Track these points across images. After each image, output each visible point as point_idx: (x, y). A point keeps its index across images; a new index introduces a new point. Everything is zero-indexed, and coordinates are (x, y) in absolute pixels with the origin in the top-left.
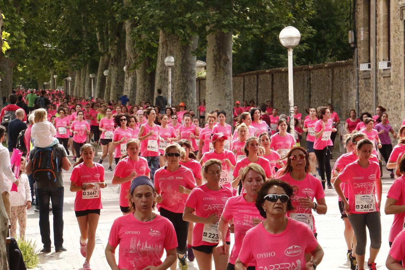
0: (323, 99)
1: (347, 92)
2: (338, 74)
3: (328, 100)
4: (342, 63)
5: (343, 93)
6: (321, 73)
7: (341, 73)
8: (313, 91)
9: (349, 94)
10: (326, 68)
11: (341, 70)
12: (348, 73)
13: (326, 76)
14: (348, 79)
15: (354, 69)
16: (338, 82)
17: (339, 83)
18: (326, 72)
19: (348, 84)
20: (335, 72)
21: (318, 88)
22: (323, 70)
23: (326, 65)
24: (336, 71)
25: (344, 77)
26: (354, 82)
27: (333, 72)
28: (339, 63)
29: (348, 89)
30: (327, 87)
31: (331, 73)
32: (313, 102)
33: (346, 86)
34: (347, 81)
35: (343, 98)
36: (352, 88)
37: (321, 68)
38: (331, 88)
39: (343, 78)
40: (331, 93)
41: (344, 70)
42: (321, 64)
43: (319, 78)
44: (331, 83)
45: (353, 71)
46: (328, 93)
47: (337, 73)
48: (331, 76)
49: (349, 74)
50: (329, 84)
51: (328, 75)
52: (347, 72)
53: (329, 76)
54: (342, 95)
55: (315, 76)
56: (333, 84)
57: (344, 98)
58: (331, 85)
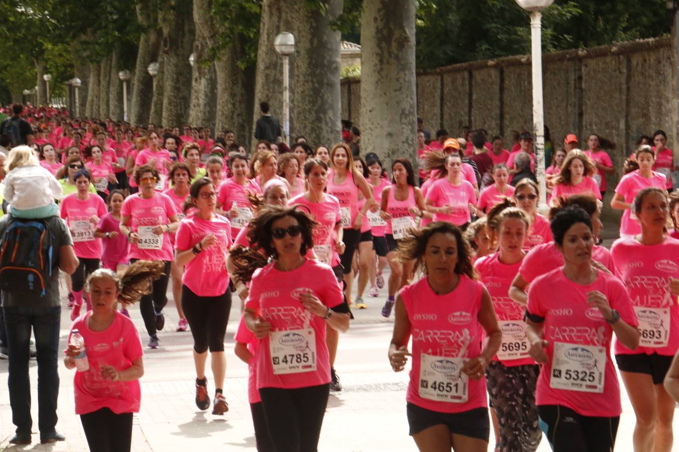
0: (608, 119)
1: (660, 105)
2: (640, 66)
3: (618, 122)
4: (648, 43)
5: (650, 108)
6: (603, 66)
7: (647, 65)
8: (586, 104)
9: (663, 109)
10: (613, 54)
11: (647, 58)
12: (662, 65)
13: (615, 71)
14: (660, 77)
15: (673, 57)
16: (639, 83)
17: (641, 86)
18: (613, 63)
19: (662, 87)
20: (634, 63)
21: (598, 98)
22: (608, 59)
23: (614, 49)
24: (636, 60)
25: (652, 72)
26: (674, 83)
27: (629, 61)
28: (642, 44)
29: (660, 98)
30: (617, 95)
31: (624, 64)
32: (588, 127)
33: (658, 91)
34: (658, 81)
35: (650, 117)
36: (670, 96)
37: (604, 54)
38: (624, 97)
39: (650, 76)
40: (624, 107)
41: (652, 59)
42: (603, 46)
43: (600, 75)
44: (624, 87)
45: (672, 59)
46: (618, 107)
47: (637, 64)
48: (625, 70)
49: (664, 66)
50: (620, 89)
51: (619, 69)
52: (660, 62)
53: (621, 72)
54: (648, 111)
55: (592, 73)
56: (628, 89)
57: (653, 119)
58: (625, 92)
